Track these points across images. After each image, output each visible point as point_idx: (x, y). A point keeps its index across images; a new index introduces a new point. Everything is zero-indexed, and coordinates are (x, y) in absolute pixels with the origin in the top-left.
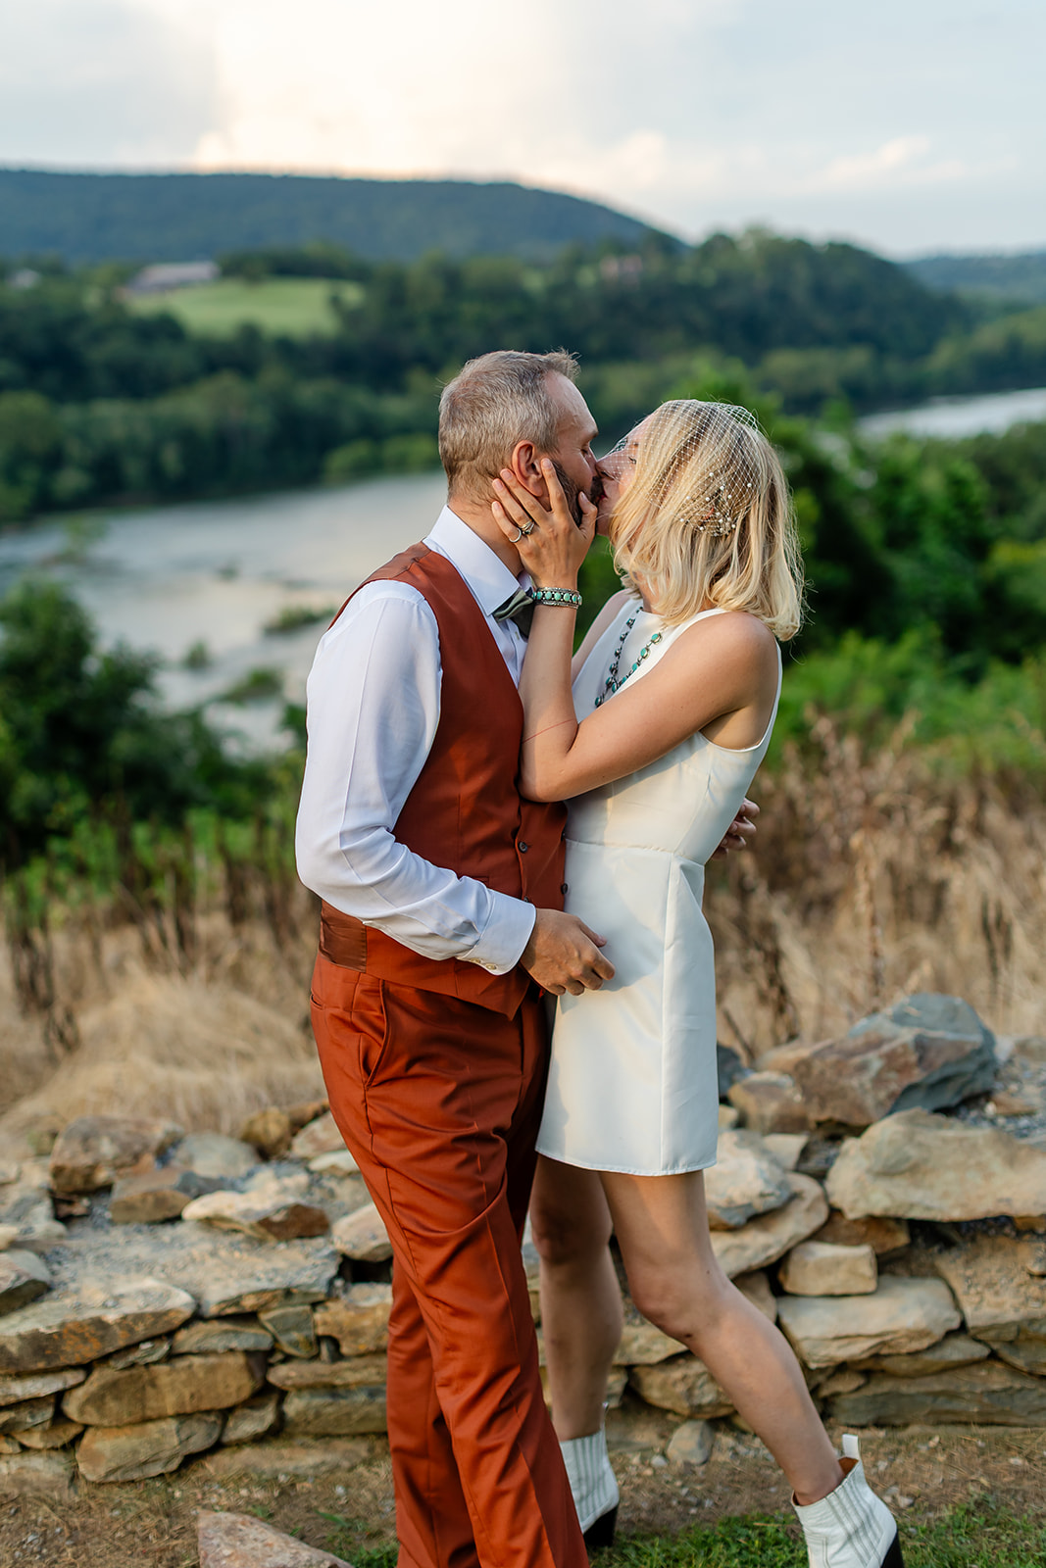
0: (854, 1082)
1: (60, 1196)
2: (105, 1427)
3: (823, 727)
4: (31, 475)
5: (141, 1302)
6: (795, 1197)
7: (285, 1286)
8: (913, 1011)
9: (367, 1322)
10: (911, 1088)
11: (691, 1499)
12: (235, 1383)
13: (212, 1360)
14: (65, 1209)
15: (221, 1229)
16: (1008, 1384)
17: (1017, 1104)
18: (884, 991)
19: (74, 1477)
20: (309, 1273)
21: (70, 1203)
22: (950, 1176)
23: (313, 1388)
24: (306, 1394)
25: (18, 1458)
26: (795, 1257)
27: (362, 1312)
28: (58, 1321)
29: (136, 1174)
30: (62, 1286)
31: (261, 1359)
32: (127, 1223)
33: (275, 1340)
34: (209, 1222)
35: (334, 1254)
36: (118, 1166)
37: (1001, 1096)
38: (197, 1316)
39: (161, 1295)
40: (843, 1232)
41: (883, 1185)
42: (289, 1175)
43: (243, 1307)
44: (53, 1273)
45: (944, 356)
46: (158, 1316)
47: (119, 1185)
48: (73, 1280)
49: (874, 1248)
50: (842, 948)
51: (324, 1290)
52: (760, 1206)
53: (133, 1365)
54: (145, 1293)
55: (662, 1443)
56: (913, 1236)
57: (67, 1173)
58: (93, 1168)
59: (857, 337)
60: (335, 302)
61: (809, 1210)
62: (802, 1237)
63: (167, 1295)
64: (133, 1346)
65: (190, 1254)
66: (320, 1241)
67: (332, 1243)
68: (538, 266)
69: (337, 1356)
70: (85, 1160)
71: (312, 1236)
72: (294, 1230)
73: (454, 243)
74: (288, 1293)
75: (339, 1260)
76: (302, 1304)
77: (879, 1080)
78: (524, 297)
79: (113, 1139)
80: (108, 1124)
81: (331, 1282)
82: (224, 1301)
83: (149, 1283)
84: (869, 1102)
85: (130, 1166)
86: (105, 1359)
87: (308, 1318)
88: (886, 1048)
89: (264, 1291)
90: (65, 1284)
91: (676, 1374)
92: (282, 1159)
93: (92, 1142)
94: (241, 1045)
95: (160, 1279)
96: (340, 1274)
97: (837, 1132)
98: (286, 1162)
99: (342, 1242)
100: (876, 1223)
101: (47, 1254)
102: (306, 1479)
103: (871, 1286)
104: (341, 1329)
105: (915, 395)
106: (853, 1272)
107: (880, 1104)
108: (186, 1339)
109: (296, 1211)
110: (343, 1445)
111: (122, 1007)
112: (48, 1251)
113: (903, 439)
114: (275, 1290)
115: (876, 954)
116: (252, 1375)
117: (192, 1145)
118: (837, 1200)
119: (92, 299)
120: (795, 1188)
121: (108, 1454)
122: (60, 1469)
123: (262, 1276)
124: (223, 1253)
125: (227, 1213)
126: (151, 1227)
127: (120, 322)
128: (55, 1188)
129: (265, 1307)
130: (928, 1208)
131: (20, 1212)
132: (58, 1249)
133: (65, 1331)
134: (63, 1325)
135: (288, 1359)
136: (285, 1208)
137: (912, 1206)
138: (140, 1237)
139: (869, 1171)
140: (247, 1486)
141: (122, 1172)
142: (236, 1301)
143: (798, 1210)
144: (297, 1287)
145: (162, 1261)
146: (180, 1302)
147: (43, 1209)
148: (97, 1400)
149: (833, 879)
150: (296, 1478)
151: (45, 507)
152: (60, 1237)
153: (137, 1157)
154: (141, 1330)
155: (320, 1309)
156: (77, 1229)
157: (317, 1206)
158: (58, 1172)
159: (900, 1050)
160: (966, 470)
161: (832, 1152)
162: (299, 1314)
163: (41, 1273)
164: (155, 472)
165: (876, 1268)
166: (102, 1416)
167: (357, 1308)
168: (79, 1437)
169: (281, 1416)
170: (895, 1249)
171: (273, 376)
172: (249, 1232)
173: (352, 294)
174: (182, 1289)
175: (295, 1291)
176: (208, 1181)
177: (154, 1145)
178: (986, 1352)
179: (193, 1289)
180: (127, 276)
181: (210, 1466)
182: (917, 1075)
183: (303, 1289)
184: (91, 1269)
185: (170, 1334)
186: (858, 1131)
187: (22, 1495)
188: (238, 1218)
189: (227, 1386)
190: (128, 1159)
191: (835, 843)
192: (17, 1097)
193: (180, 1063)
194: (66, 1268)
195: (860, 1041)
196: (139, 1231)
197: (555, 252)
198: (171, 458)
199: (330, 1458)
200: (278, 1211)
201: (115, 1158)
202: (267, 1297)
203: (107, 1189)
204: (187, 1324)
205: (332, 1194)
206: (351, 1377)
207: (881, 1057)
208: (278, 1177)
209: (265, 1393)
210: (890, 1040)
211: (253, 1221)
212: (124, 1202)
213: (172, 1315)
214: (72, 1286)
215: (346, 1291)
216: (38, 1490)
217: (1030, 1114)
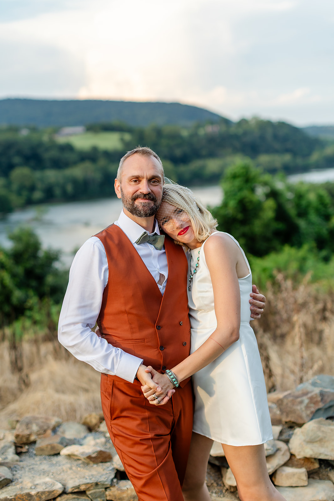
0: (298, 408)
1: (18, 445)
3: (279, 277)
4: (25, 193)
5: (44, 487)
6: (278, 450)
7: (95, 482)
8: (318, 381)
9: (125, 495)
10: (319, 410)
14: (20, 450)
15: (73, 459)
18: (305, 370)
20: (104, 477)
21: (21, 447)
26: (278, 472)
27: (123, 491)
28: (14, 494)
29: (45, 437)
30: (16, 480)
32: (41, 455)
34: (69, 456)
35: (113, 469)
36: (38, 434)
38: (64, 493)
39: (51, 485)
40: (296, 463)
41: (310, 446)
42: (98, 438)
43: (81, 489)
44: (14, 475)
45: (315, 157)
46: (50, 492)
47: (38, 441)
48: (21, 478)
49: (306, 469)
50: (288, 353)
51: (110, 483)
54: (46, 483)
56: (320, 464)
57: (20, 437)
58: (30, 435)
59: (287, 151)
60: (122, 140)
61: (283, 455)
62: (281, 465)
63: (53, 485)
65: (62, 468)
66: (108, 464)
67: (113, 465)
68: (186, 128)
70: (27, 432)
71: (106, 462)
72: (100, 460)
73: (159, 121)
74: (97, 484)
75: (115, 471)
76: (102, 488)
77: (307, 407)
78: (182, 138)
79: (37, 425)
80: (35, 418)
81: (112, 480)
82: (74, 487)
83: (47, 479)
84: (304, 415)
85: (43, 434)
87: (104, 493)
88: (309, 395)
89: (88, 483)
90: (17, 479)
92: (96, 431)
93: (30, 426)
94: (85, 386)
95: (51, 478)
96: (115, 477)
97: (292, 426)
98: (97, 433)
99: (116, 464)
100: (307, 460)
101: (12, 468)
103: (306, 484)
104: (116, 497)
105: (306, 169)
106: (299, 478)
107: (308, 416)
109: (101, 453)
111: (45, 372)
112: (12, 467)
113: (302, 183)
114: (92, 483)
115: (302, 358)
117: (65, 426)
118: (293, 451)
119: (45, 138)
120: (278, 447)
123: (88, 477)
124: (74, 468)
125: (76, 453)
126: (49, 457)
128: (16, 442)
129: (88, 489)
130: (326, 455)
131: (4, 450)
132: (16, 466)
133: (16, 498)
134: (16, 495)
136: (96, 452)
137: (320, 454)
138: (45, 462)
139: (305, 441)
141: (40, 436)
142: (78, 487)
143: (279, 455)
144: (100, 482)
145: (52, 471)
146: (58, 487)
147: (12, 450)
149: (284, 328)
151: (29, 203)
152: (17, 461)
153: (45, 431)
154: (43, 497)
155: (108, 490)
156: (23, 457)
157: (108, 451)
158: (17, 436)
159: (315, 396)
160: (324, 193)
161: (291, 432)
162: (101, 492)
163: (9, 476)
164: (64, 192)
165: (307, 476)
167: (121, 490)
170: (314, 469)
171: (102, 162)
172: (84, 460)
173: (127, 137)
174: (59, 482)
175: (99, 483)
176: (70, 440)
177: (51, 427)
179: (63, 482)
180: (57, 131)
182: (321, 405)
183: (102, 483)
184: (27, 474)
185: (54, 499)
186: (300, 426)
188: (80, 455)
190: (42, 432)
191: (285, 316)
192: (8, 403)
193: (63, 392)
194: (18, 473)
195: (300, 392)
196: (45, 459)
197: (191, 124)
198: (70, 188)
200: (94, 453)
201: (38, 431)
202: (89, 485)
203: (34, 442)
204: (60, 495)
207: (308, 398)
208: (95, 439)
210: (311, 392)
211: (85, 457)
212: (40, 448)
213: (55, 492)
214: (20, 480)
215: (117, 483)
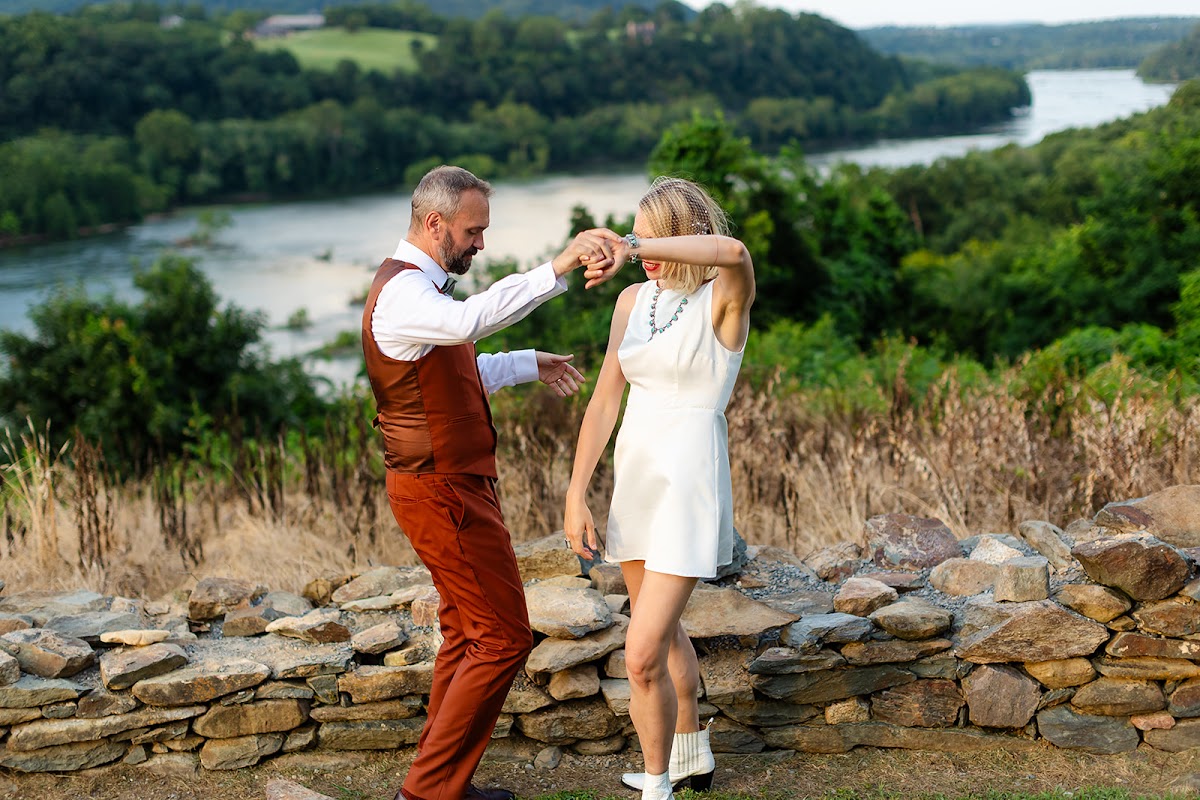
1: (193, 620)
2: (217, 739)
4: (172, 174)
5: (239, 670)
6: (615, 624)
7: (321, 663)
9: (367, 685)
11: (545, 784)
12: (291, 717)
13: (278, 703)
14: (196, 628)
15: (287, 637)
16: (728, 729)
17: (754, 582)
19: (197, 768)
20: (336, 658)
21: (198, 625)
22: (703, 613)
23: (334, 721)
24: (331, 725)
25: (167, 756)
27: (365, 680)
28: (192, 678)
29: (239, 609)
30: (194, 662)
31: (307, 704)
32: (233, 636)
33: (315, 694)
34: (280, 633)
35: (351, 650)
36: (228, 605)
37: (745, 578)
38: (270, 678)
39: (251, 667)
42: (329, 612)
43: (298, 674)
44: (190, 655)
45: (889, 105)
46: (248, 677)
47: (228, 614)
48: (201, 660)
51: (344, 667)
52: (594, 626)
53: (234, 704)
54: (243, 666)
55: (533, 758)
57: (198, 607)
58: (214, 604)
59: (821, 90)
60: (416, 46)
62: (617, 646)
63: (254, 667)
64: (235, 693)
65: (269, 649)
66: (344, 644)
67: (351, 644)
68: (576, 27)
69: (350, 703)
70: (210, 600)
71: (339, 641)
72: (329, 637)
74: (323, 666)
75: (354, 653)
76: (331, 673)
78: (567, 50)
79: (226, 590)
80: (223, 581)
81: (348, 662)
82: (286, 670)
83: (244, 661)
85: (236, 605)
86: (217, 700)
87: (334, 682)
89: (309, 665)
90: (196, 661)
91: (542, 719)
92: (325, 606)
93: (213, 590)
95: (250, 660)
96: (353, 659)
98: (327, 607)
99: (356, 644)
102: (330, 772)
104: (353, 688)
108: (264, 691)
109: (330, 625)
110: (351, 755)
112: (186, 645)
114: (316, 665)
116: (301, 713)
117: (272, 596)
119: (226, 38)
120: (616, 620)
121: (218, 754)
122: (190, 762)
123: (309, 657)
124: (287, 648)
125: (291, 627)
126: (246, 638)
127: (246, 57)
128: (190, 616)
129: (310, 675)
131: (171, 626)
132: (192, 645)
133: (195, 683)
134: (194, 679)
135: (322, 705)
136: (324, 623)
138: (240, 641)
140: (296, 774)
141: (230, 608)
142: (294, 670)
143: (616, 631)
144: (328, 664)
145: (252, 652)
146: (262, 670)
147: (184, 626)
148: (212, 723)
150: (323, 772)
151: (183, 200)
152: (194, 640)
153: (239, 600)
154: (238, 683)
155: (341, 677)
156: (203, 638)
157: (343, 626)
158: (193, 606)
162: (329, 680)
163: (183, 654)
164: (271, 174)
166: (216, 732)
167: (362, 678)
168: (201, 746)
169: (317, 737)
171: (365, 103)
172: (303, 638)
173: (430, 42)
174: (263, 664)
175: (327, 666)
176: (280, 612)
177: (250, 595)
178: (716, 711)
179: (269, 664)
180: (252, 23)
181: (276, 763)
183: (332, 666)
184: (211, 654)
185: (256, 687)
187: (168, 776)
188: (297, 631)
189: (287, 718)
190: (234, 601)
194: (197, 654)
198: (283, 166)
199: (343, 761)
200: (320, 625)
201: (227, 600)
202: (311, 669)
203: (222, 617)
204: (265, 682)
205: (353, 622)
206: (357, 716)
208: (322, 613)
209: (309, 724)
211: (306, 631)
212: (231, 624)
213: (256, 676)
214: (200, 662)
215: (356, 668)
216: (177, 773)
217: (761, 587)
